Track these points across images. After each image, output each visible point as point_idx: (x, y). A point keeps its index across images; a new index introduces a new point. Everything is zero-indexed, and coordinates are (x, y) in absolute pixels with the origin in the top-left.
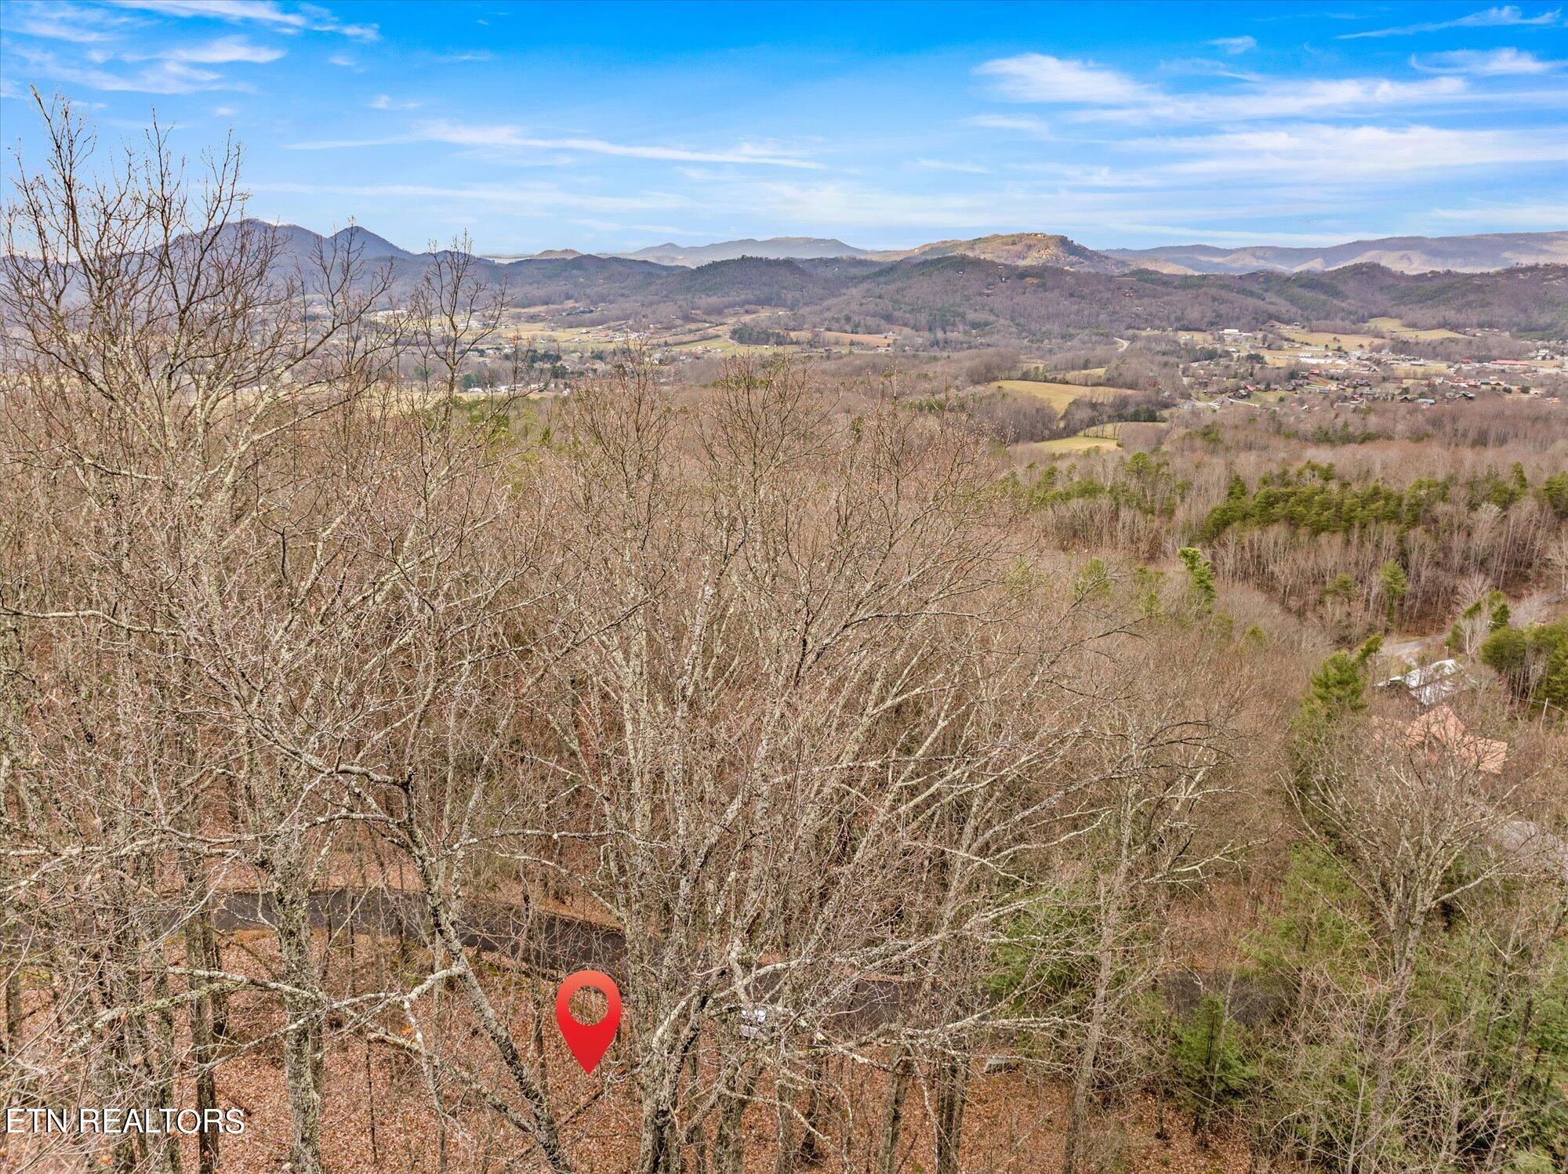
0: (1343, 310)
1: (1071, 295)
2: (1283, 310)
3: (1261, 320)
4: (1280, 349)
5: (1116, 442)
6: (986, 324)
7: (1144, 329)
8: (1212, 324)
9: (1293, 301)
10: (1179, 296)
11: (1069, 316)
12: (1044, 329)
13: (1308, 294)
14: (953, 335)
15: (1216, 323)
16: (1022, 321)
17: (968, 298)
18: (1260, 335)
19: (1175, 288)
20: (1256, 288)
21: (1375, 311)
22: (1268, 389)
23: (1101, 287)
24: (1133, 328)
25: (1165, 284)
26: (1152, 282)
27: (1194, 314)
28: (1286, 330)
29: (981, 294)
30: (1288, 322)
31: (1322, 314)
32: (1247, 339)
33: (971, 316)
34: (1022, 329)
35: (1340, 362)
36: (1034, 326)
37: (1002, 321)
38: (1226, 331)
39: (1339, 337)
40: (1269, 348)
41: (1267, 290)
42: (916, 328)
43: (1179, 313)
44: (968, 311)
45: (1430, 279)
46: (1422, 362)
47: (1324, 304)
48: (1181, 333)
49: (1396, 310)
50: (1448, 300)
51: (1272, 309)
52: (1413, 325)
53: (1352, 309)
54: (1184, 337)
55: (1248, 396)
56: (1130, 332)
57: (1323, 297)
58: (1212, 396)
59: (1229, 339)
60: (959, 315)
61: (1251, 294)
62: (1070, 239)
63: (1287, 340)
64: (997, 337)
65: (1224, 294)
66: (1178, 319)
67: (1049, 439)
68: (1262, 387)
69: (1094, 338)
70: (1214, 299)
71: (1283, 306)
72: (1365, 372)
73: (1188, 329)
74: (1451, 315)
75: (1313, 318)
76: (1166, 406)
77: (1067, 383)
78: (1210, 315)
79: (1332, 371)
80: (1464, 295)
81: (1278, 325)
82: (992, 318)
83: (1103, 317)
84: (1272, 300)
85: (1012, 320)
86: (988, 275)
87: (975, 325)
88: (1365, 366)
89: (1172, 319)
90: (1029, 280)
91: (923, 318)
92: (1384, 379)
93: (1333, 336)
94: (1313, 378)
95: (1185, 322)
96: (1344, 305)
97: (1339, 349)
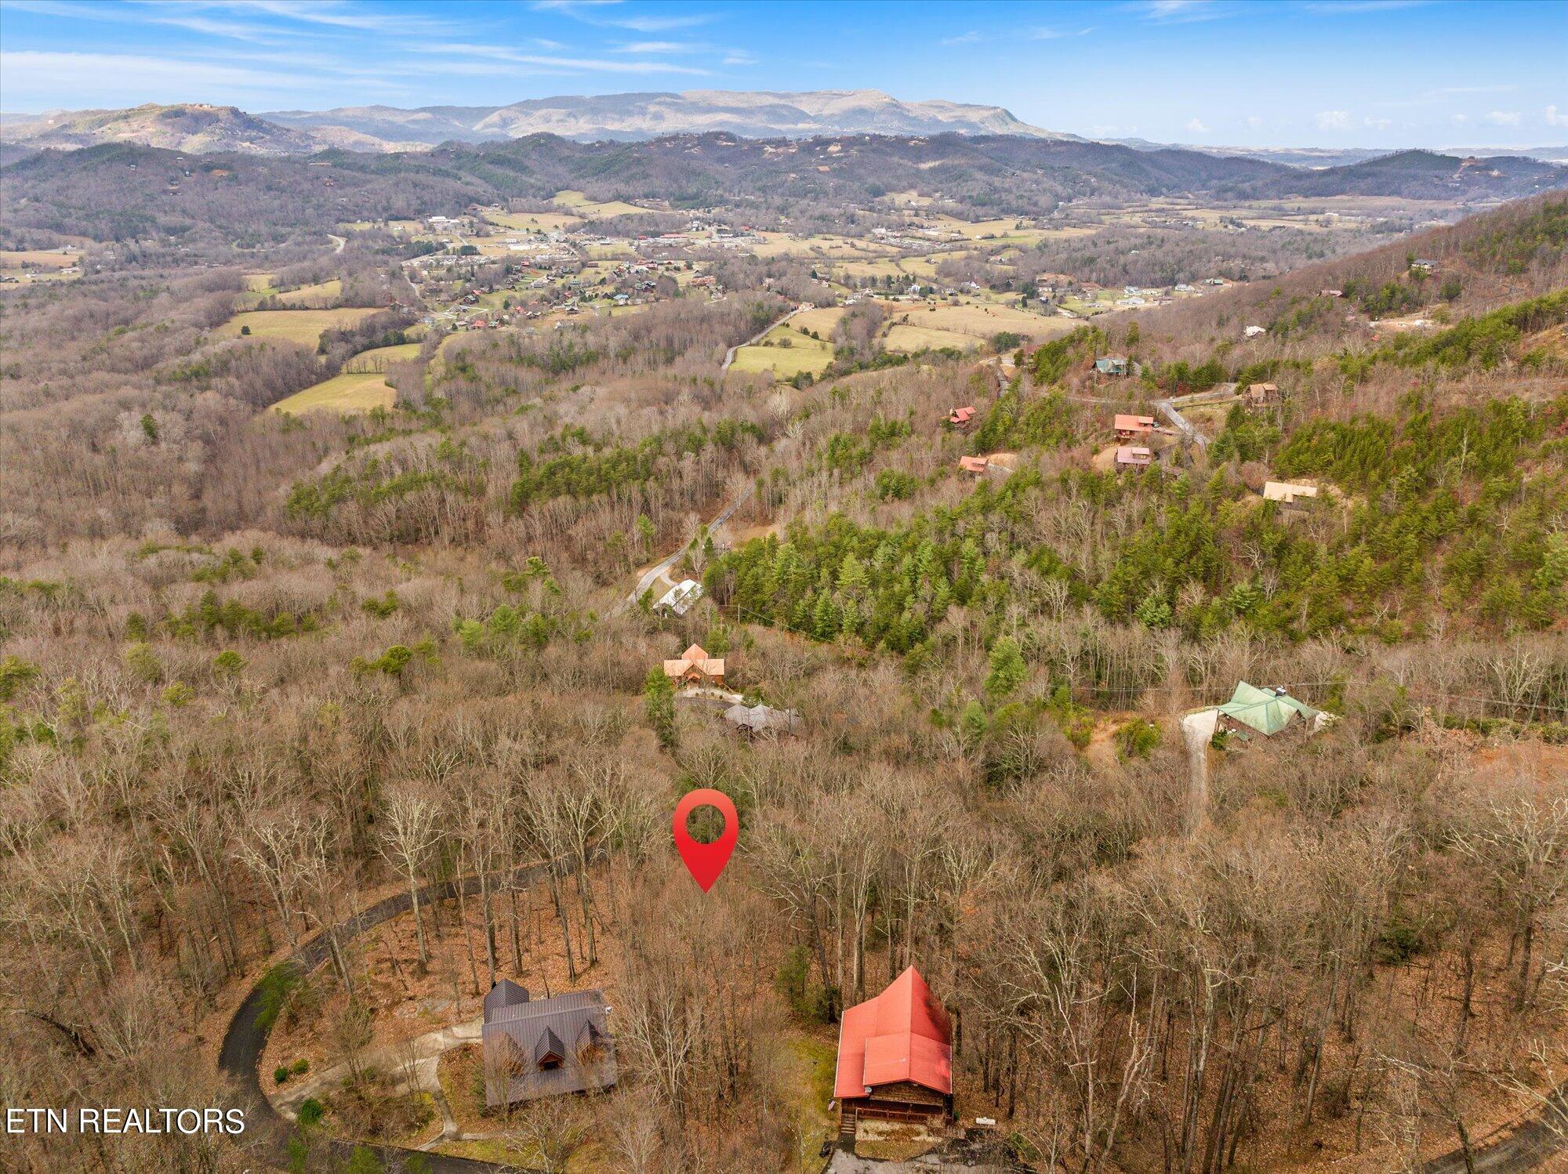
0: (532, 186)
1: (269, 188)
2: (481, 190)
3: (463, 204)
4: (488, 235)
5: (382, 379)
6: (184, 229)
7: (354, 222)
8: (419, 212)
9: (486, 179)
10: (381, 183)
11: (272, 212)
12: (250, 231)
13: (499, 171)
14: (149, 245)
15: (421, 212)
16: (223, 222)
17: (152, 199)
18: (466, 221)
19: (373, 172)
20: (447, 166)
21: (560, 185)
22: (491, 290)
23: (298, 177)
24: (342, 221)
25: (362, 169)
26: (348, 167)
27: (399, 202)
28: (489, 213)
29: (165, 192)
30: (488, 204)
31: (516, 191)
32: (455, 226)
33: (163, 219)
34: (229, 234)
35: (543, 246)
36: (238, 227)
37: (201, 224)
38: (434, 219)
39: (536, 217)
40: (478, 235)
41: (459, 168)
42: (98, 238)
43: (385, 203)
44: (157, 215)
45: (598, 149)
46: (608, 240)
47: (515, 180)
48: (391, 223)
49: (575, 184)
50: (617, 173)
51: (470, 190)
52: (593, 199)
53: (539, 184)
54: (396, 228)
55: (476, 301)
56: (342, 226)
57: (512, 174)
58: (445, 305)
59: (439, 228)
60: (147, 219)
61: (447, 174)
62: (241, 110)
63: (492, 224)
64: (201, 245)
65: (421, 177)
66: (385, 209)
67: (317, 383)
68: (485, 289)
69: (308, 238)
70: (415, 185)
71: (480, 187)
72: (566, 257)
73: (397, 219)
74: (622, 187)
75: (508, 196)
76: (410, 323)
77: (307, 309)
78: (415, 204)
79: (539, 258)
80: (628, 167)
81: (480, 208)
82: (188, 222)
83: (309, 211)
84: (468, 179)
85: (212, 221)
86: (167, 169)
87: (170, 231)
88: (564, 249)
89: (379, 208)
90: (217, 173)
91: (104, 226)
92: (584, 265)
93: (529, 216)
94: (526, 270)
95: (393, 212)
96: (532, 181)
97: (539, 232)
